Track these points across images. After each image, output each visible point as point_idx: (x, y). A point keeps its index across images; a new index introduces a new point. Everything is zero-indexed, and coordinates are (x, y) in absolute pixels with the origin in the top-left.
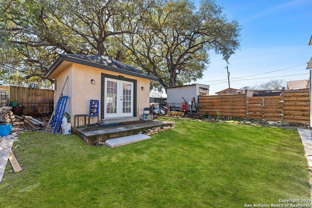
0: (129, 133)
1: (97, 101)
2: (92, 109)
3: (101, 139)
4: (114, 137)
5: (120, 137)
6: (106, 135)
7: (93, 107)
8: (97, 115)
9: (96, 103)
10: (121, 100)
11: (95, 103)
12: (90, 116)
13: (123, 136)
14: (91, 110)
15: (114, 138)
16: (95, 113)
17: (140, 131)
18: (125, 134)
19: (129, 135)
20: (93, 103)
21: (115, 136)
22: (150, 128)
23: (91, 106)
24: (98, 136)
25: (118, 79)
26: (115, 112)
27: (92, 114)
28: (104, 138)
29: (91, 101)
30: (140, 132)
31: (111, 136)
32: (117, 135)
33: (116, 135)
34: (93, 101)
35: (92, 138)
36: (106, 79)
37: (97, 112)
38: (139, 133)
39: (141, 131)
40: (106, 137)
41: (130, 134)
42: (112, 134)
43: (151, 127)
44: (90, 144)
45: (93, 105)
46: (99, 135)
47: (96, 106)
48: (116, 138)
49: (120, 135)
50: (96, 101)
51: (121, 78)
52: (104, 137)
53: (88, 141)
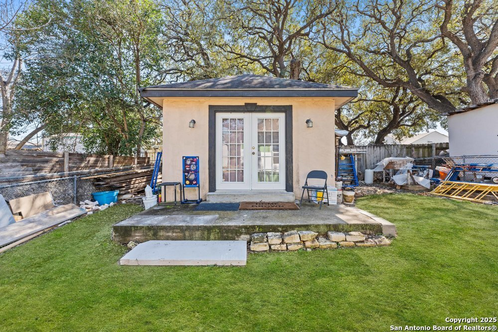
0: (209, 233)
1: (196, 157)
2: (186, 174)
3: (141, 236)
4: (168, 236)
5: (184, 238)
6: (150, 228)
7: (187, 169)
8: (196, 184)
9: (194, 163)
10: (253, 153)
11: (192, 161)
12: (185, 185)
13: (191, 239)
14: (186, 176)
15: (167, 238)
16: (193, 181)
17: (241, 233)
18: (198, 234)
19: (208, 239)
20: (188, 162)
21: (170, 234)
22: (280, 229)
23: (185, 168)
24: (133, 229)
25: (244, 111)
26: (241, 179)
27: (188, 182)
28: (147, 235)
29: (184, 158)
30: (242, 236)
31: (162, 233)
32: (176, 232)
33: (173, 232)
34: (187, 158)
35: (121, 231)
36: (220, 116)
37: (197, 179)
38: (238, 237)
39: (246, 234)
40: (151, 233)
41: (212, 237)
42: (163, 229)
43: (283, 227)
44: (119, 241)
45: (188, 165)
46: (136, 228)
47: (193, 168)
48: (173, 239)
49: (185, 235)
50: (193, 158)
51: (249, 107)
52: (146, 233)
53: (115, 236)
